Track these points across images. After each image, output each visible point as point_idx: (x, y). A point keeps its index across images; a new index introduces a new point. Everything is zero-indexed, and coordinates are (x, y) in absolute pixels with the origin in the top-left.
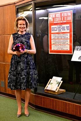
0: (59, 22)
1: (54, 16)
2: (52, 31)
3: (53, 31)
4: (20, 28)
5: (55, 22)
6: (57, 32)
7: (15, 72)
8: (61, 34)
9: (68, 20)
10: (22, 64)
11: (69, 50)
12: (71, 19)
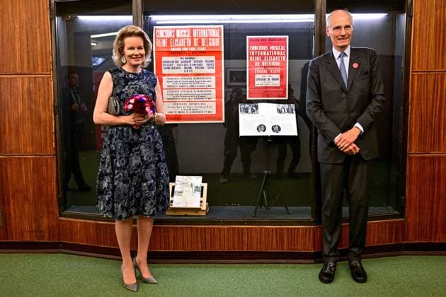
0: (186, 49)
1: (171, 34)
2: (165, 68)
3: (169, 68)
4: (130, 57)
5: (173, 49)
6: (182, 71)
7: (126, 172)
8: (193, 77)
9: (212, 47)
10: (144, 151)
11: (214, 112)
12: (220, 43)
